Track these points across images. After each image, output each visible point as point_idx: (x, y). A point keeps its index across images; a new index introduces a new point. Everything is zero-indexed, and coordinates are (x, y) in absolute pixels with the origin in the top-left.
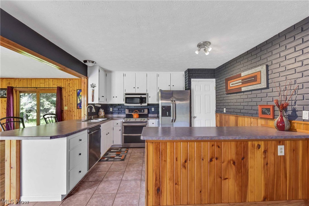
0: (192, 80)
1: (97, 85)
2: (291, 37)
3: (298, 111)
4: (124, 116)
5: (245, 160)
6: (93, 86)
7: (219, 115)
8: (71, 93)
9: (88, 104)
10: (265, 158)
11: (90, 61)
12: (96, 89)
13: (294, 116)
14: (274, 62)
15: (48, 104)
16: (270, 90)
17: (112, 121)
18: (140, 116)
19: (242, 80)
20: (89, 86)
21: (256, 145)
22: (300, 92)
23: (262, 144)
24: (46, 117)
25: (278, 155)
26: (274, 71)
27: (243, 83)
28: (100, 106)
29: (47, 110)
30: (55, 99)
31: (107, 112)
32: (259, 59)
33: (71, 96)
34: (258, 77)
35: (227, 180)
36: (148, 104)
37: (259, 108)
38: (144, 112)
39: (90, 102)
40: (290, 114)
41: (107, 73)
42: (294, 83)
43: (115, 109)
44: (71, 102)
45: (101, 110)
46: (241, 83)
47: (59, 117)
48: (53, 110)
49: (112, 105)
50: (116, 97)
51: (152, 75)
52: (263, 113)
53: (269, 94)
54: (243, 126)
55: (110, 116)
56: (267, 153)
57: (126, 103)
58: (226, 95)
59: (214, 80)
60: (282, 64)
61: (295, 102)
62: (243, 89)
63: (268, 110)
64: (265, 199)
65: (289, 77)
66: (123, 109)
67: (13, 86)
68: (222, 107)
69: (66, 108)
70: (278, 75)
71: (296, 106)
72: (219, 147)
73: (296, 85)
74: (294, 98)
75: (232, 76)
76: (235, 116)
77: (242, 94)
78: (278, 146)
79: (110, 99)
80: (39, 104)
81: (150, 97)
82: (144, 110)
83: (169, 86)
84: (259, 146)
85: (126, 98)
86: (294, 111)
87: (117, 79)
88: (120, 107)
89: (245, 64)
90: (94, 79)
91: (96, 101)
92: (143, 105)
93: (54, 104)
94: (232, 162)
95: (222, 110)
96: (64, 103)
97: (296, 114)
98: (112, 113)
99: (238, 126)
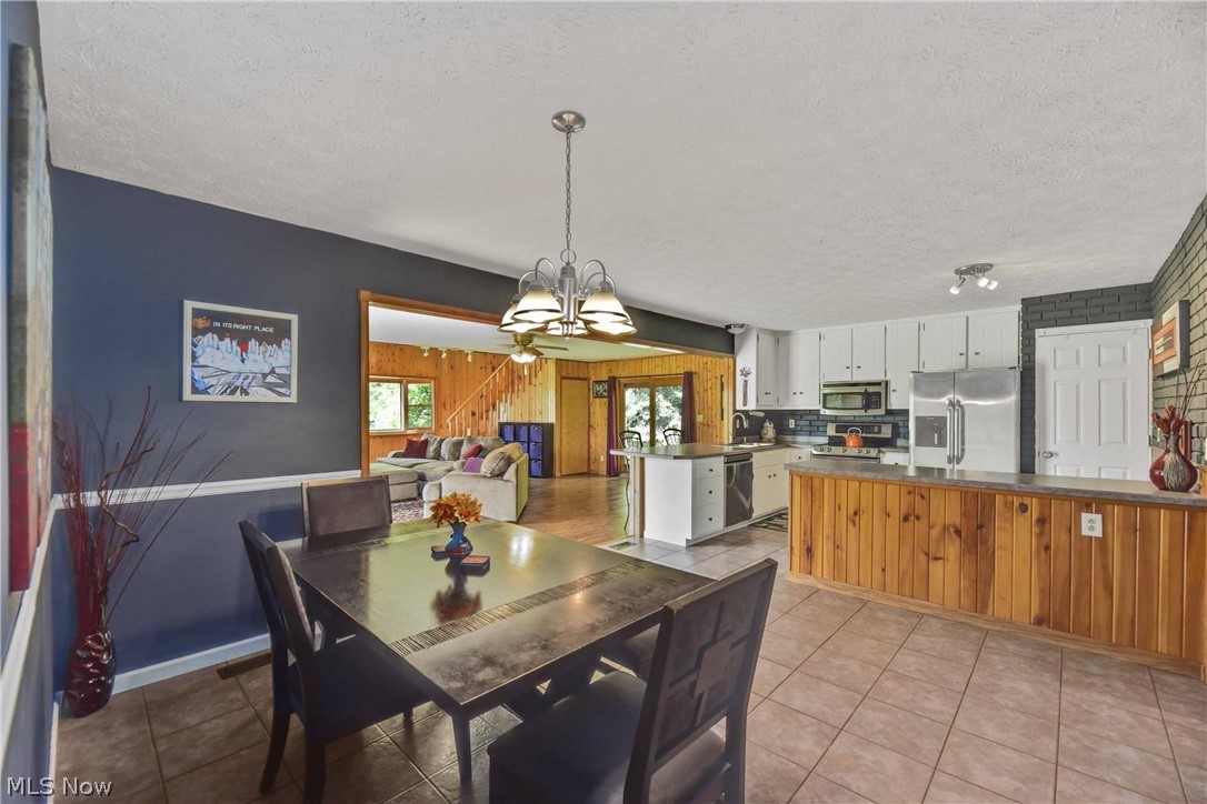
0: (1039, 332)
1: (753, 370)
4: (824, 440)
5: (984, 530)
6: (746, 374)
8: (710, 383)
9: (735, 411)
10: (1041, 534)
11: (735, 325)
12: (752, 379)
15: (668, 407)
17: (787, 450)
18: (867, 443)
19: (1164, 337)
20: (738, 373)
21: (1016, 504)
23: (1034, 504)
24: (667, 433)
25: (1083, 534)
28: (762, 414)
29: (665, 421)
30: (680, 395)
31: (781, 430)
33: (709, 392)
35: (941, 561)
36: (887, 410)
38: (879, 432)
39: (740, 406)
41: (780, 337)
43: (801, 423)
44: (710, 405)
45: (767, 424)
46: (1163, 348)
47: (688, 434)
48: (677, 422)
49: (794, 413)
50: (801, 393)
51: (903, 328)
55: (789, 438)
56: (1047, 525)
57: (825, 407)
59: (1147, 324)
62: (1165, 367)
64: (1039, 621)
66: (820, 423)
67: (615, 374)
69: (699, 418)
72: (923, 497)
78: (1083, 514)
79: (787, 398)
80: (653, 408)
81: (894, 391)
82: (880, 428)
83: (961, 354)
84: (1024, 508)
85: (825, 395)
87: (803, 348)
88: (815, 417)
90: (746, 358)
91: (751, 406)
92: (871, 412)
93: (678, 406)
94: (952, 529)
96: (697, 407)
98: (794, 432)
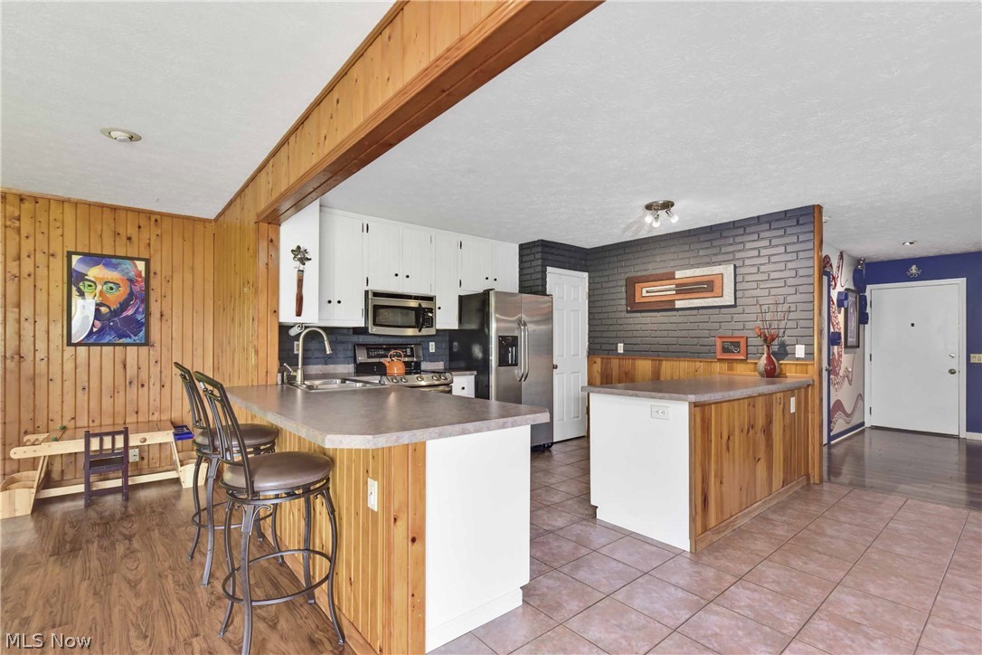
0: (549, 269)
2: (779, 229)
3: (788, 345)
4: (347, 371)
7: (599, 360)
13: (783, 352)
14: (748, 262)
16: (739, 309)
19: (677, 285)
22: (792, 316)
26: (748, 278)
27: (678, 292)
32: (715, 250)
34: (717, 285)
36: (436, 330)
37: (719, 343)
40: (776, 350)
42: (782, 301)
46: (674, 292)
50: (339, 302)
52: (725, 350)
53: (737, 317)
54: (675, 378)
57: (375, 324)
58: (624, 314)
59: (586, 275)
60: (763, 268)
61: (784, 332)
62: (679, 304)
63: (737, 345)
65: (773, 292)
68: (611, 341)
70: (754, 285)
71: (786, 338)
73: (786, 306)
74: (782, 324)
75: (643, 273)
76: (652, 360)
77: (675, 313)
81: (439, 308)
83: (487, 278)
85: (376, 308)
86: (783, 345)
89: (681, 255)
95: (613, 347)
97: (785, 350)
99: (662, 379)
